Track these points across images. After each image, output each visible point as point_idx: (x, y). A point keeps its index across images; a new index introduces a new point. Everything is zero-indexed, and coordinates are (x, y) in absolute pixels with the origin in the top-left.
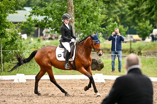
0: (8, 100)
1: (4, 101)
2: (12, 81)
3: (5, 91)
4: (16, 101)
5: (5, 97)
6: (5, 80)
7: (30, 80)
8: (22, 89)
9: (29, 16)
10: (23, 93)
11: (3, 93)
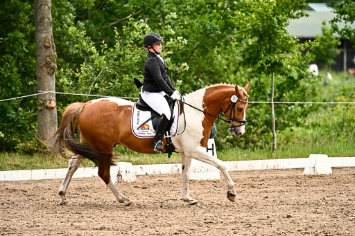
0: (296, 213)
1: (289, 217)
2: (298, 171)
3: (286, 193)
4: (314, 216)
5: (288, 207)
6: (282, 170)
7: (340, 168)
8: (325, 189)
9: (333, 21)
10: (328, 198)
11: (282, 198)
